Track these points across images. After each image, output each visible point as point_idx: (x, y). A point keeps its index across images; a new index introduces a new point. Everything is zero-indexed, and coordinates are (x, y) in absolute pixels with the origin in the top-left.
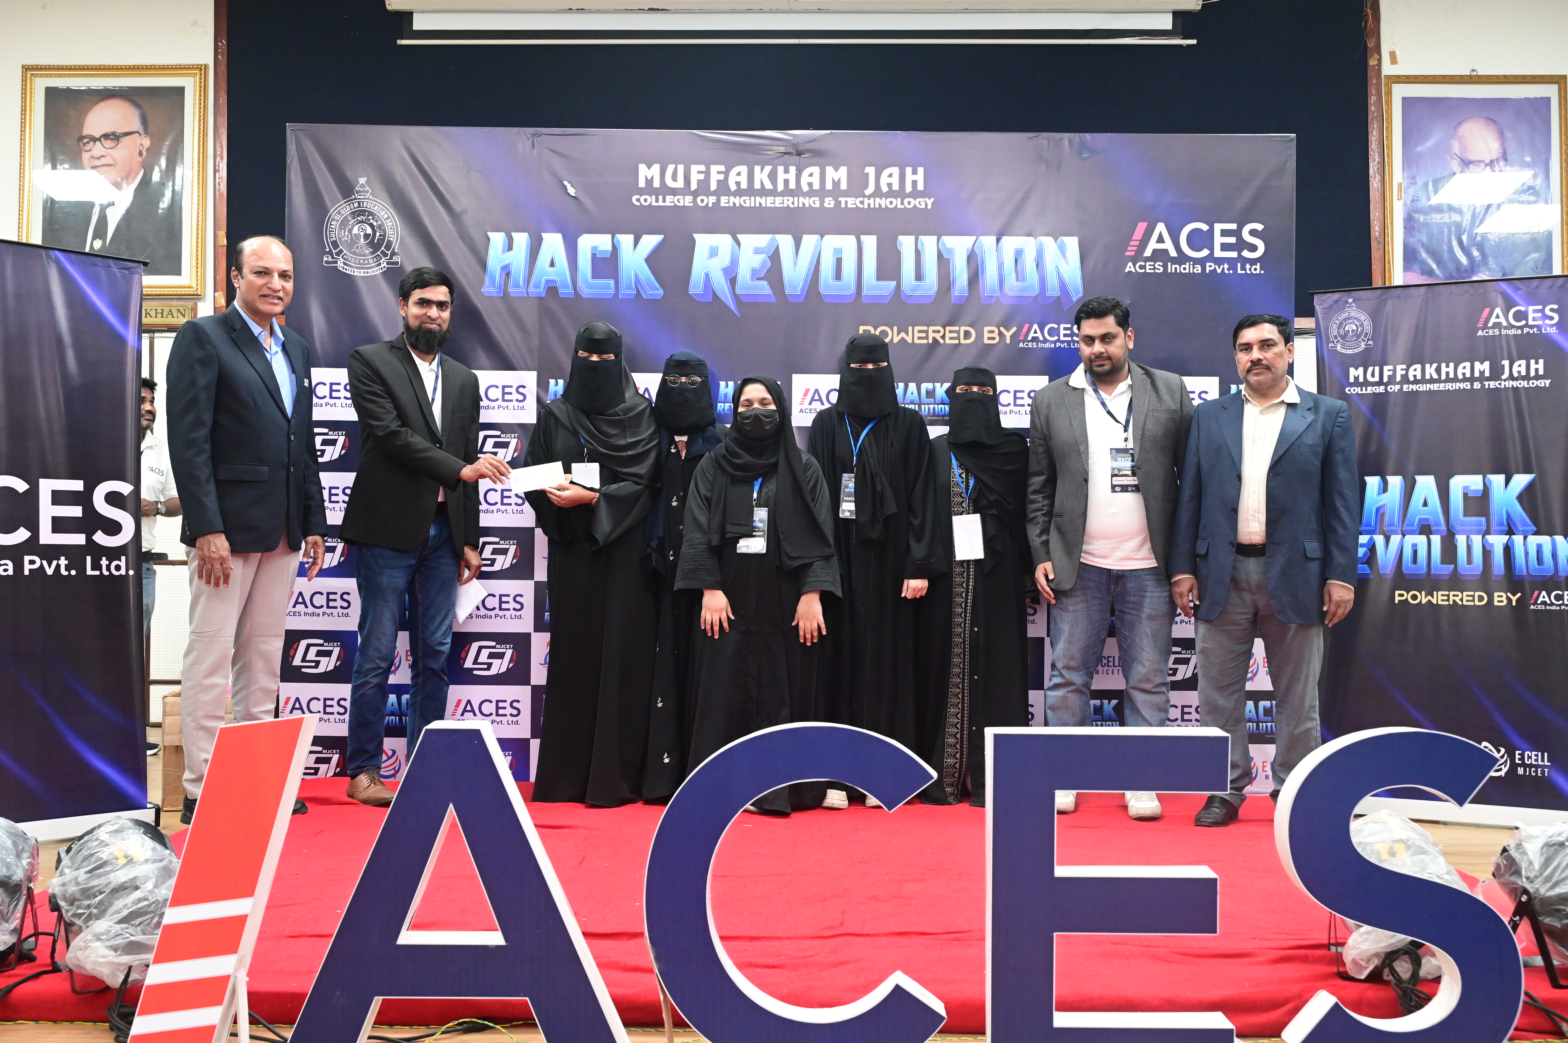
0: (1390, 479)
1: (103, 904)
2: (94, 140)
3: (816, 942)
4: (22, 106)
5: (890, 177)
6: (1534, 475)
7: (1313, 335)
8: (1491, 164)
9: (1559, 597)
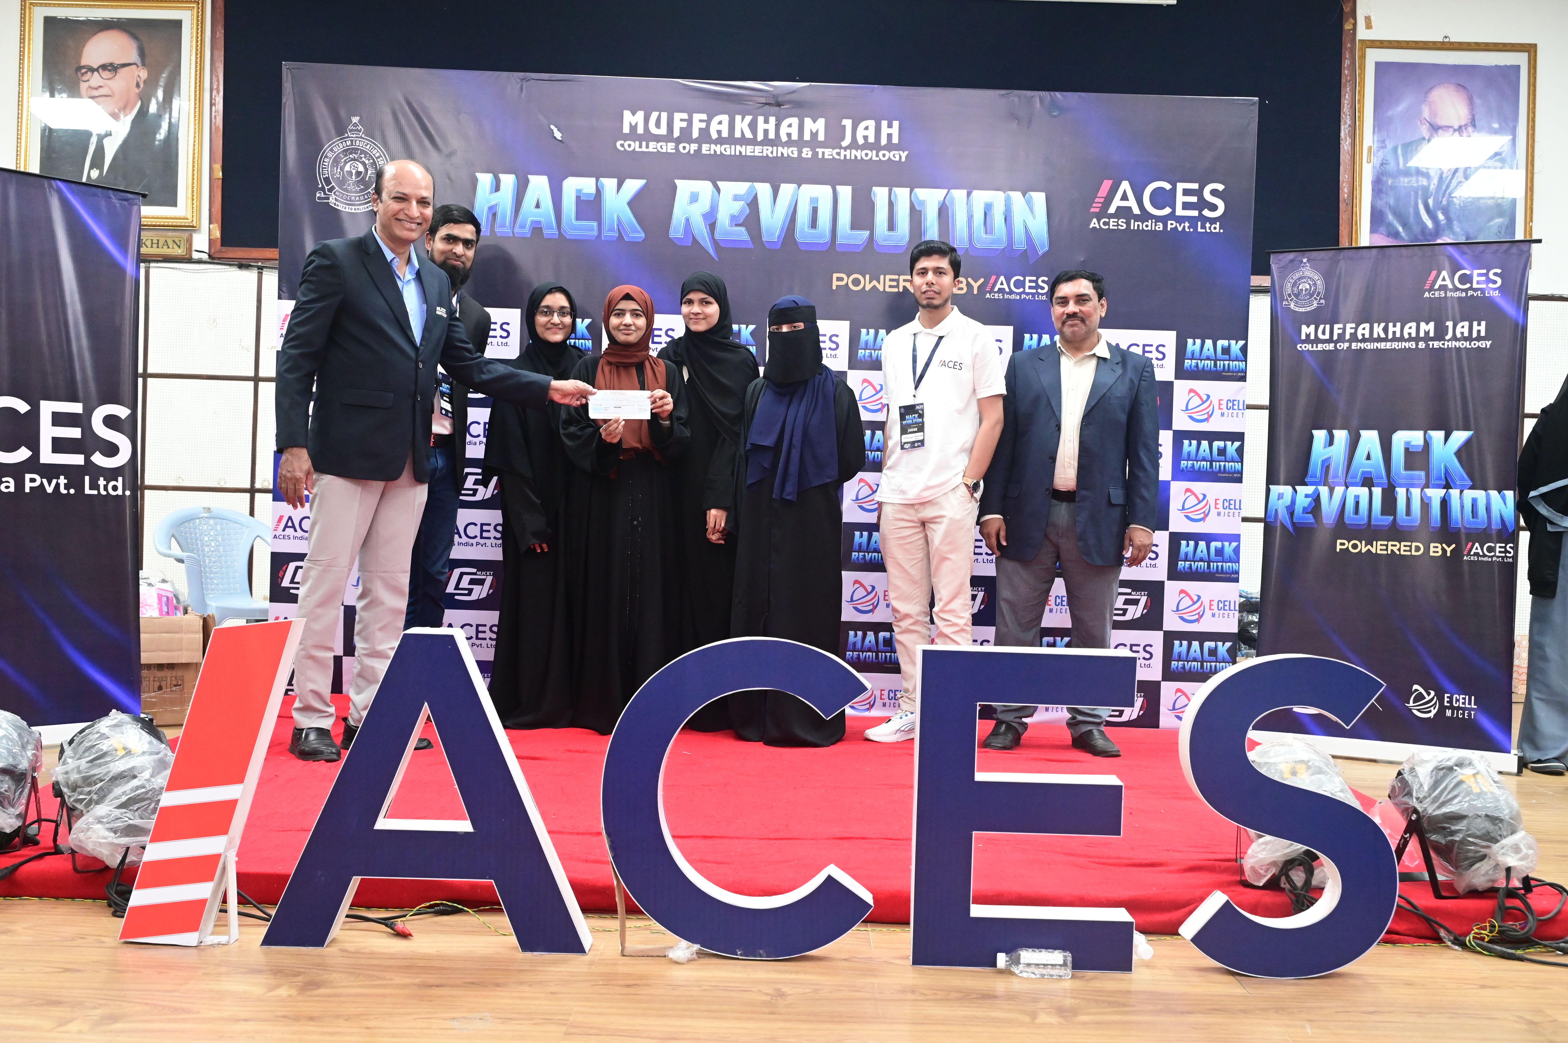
0: (1336, 433)
1: (103, 790)
2: (92, 70)
3: (764, 842)
4: (21, 35)
5: (866, 130)
6: (1471, 432)
7: (1269, 294)
8: (1460, 129)
9: (1490, 549)
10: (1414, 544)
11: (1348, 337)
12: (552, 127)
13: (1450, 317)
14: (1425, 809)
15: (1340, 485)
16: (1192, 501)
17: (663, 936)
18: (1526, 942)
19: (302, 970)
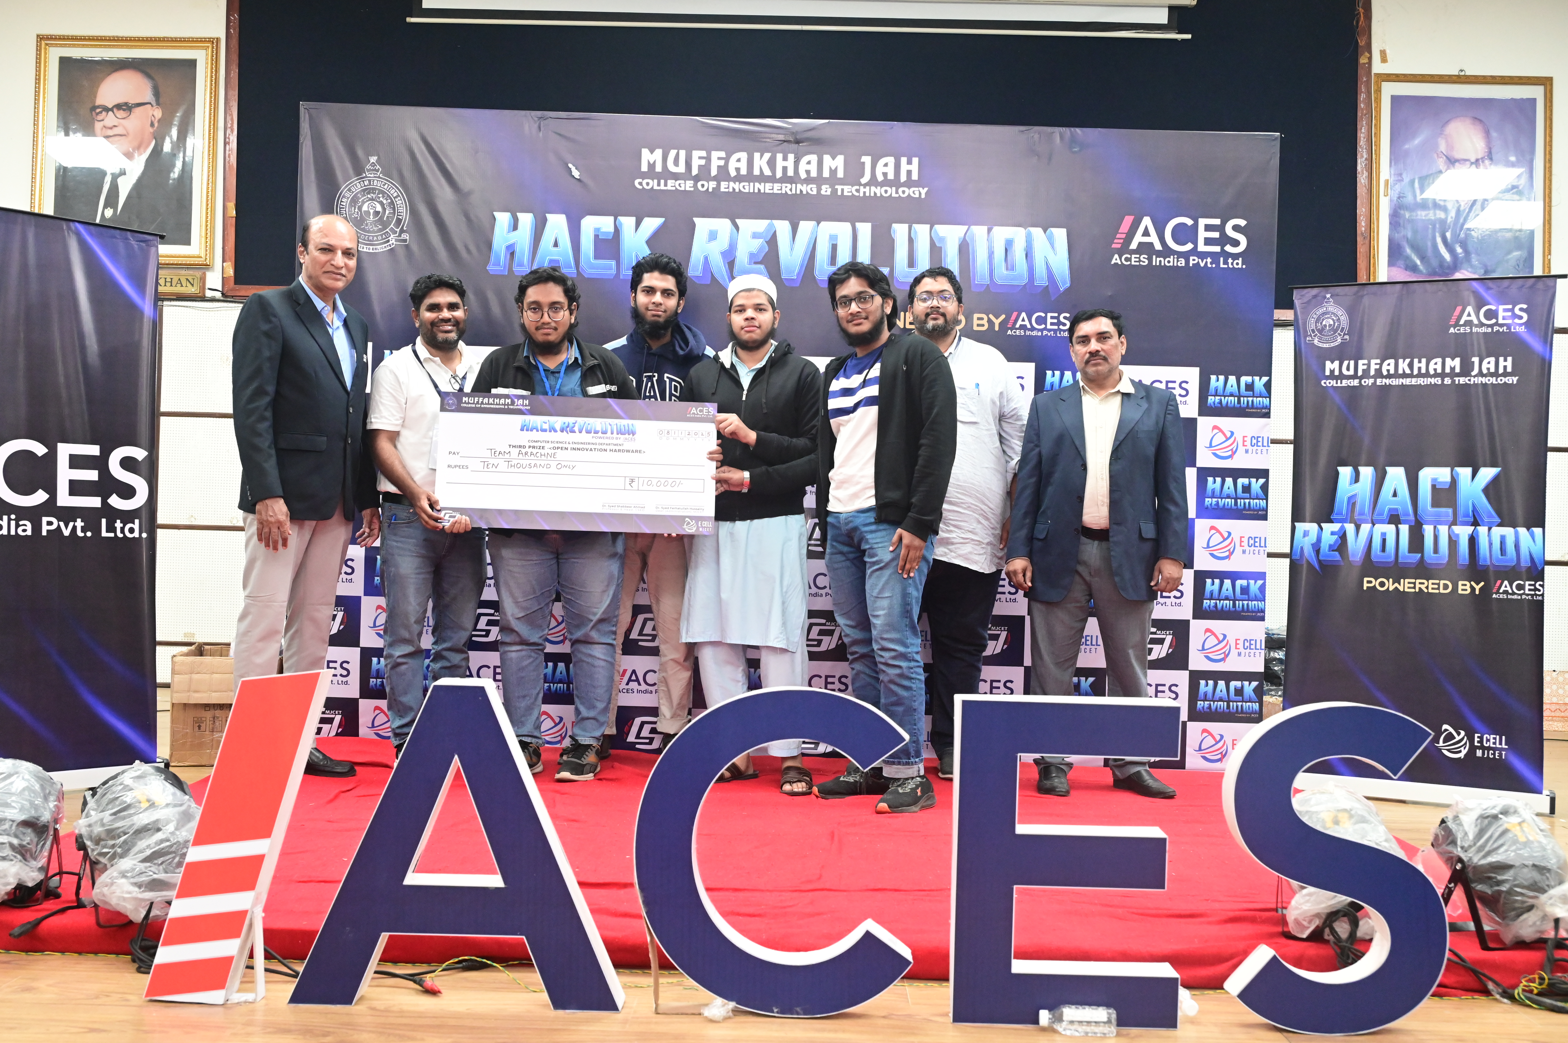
0: (1362, 469)
1: (127, 844)
2: (107, 110)
3: (796, 894)
5: (886, 166)
6: (1499, 469)
7: (1292, 328)
8: (1477, 163)
9: (1520, 587)
10: (1442, 582)
11: (1372, 373)
12: (570, 165)
13: (1476, 353)
14: (1471, 859)
15: (1367, 523)
16: (1217, 539)
17: (696, 992)
19: (331, 1030)
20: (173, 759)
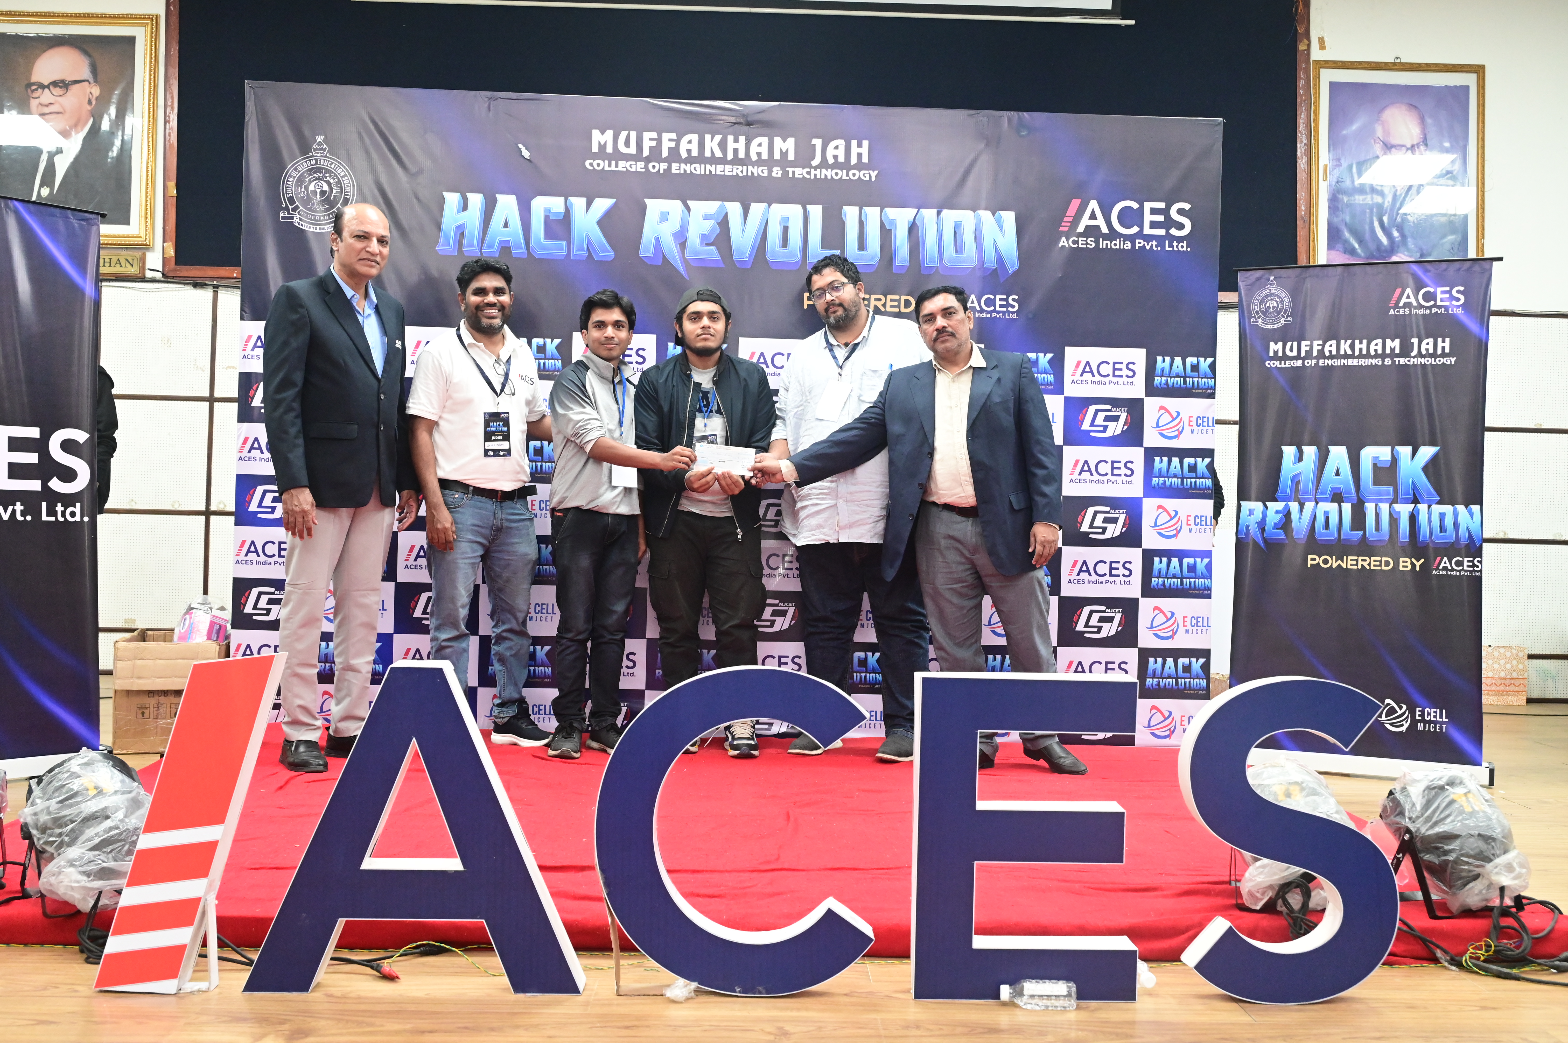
0: (1305, 449)
1: (75, 832)
2: (43, 87)
3: (755, 875)
5: (836, 149)
6: (1438, 448)
7: (1237, 310)
8: (1412, 148)
9: (1459, 564)
10: (1384, 559)
11: (1315, 354)
12: (520, 146)
13: (1415, 334)
14: (1418, 829)
15: (1310, 501)
16: (1164, 517)
17: (656, 973)
18: (1521, 961)
19: (288, 1018)
20: (116, 747)
